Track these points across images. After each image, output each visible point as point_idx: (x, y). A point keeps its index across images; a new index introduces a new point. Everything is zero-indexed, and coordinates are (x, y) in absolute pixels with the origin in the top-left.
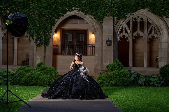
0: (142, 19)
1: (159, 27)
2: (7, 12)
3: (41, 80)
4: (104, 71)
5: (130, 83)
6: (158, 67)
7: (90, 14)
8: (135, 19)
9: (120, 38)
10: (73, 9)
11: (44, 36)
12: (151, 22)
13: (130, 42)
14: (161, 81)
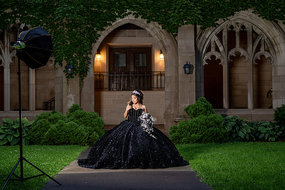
0: (243, 27)
1: (273, 40)
2: (16, 21)
3: (76, 136)
4: (181, 116)
5: (225, 136)
6: (271, 107)
7: (155, 21)
8: (232, 27)
9: (207, 61)
10: (127, 13)
11: (78, 61)
12: (258, 31)
13: (224, 66)
14: (277, 132)
